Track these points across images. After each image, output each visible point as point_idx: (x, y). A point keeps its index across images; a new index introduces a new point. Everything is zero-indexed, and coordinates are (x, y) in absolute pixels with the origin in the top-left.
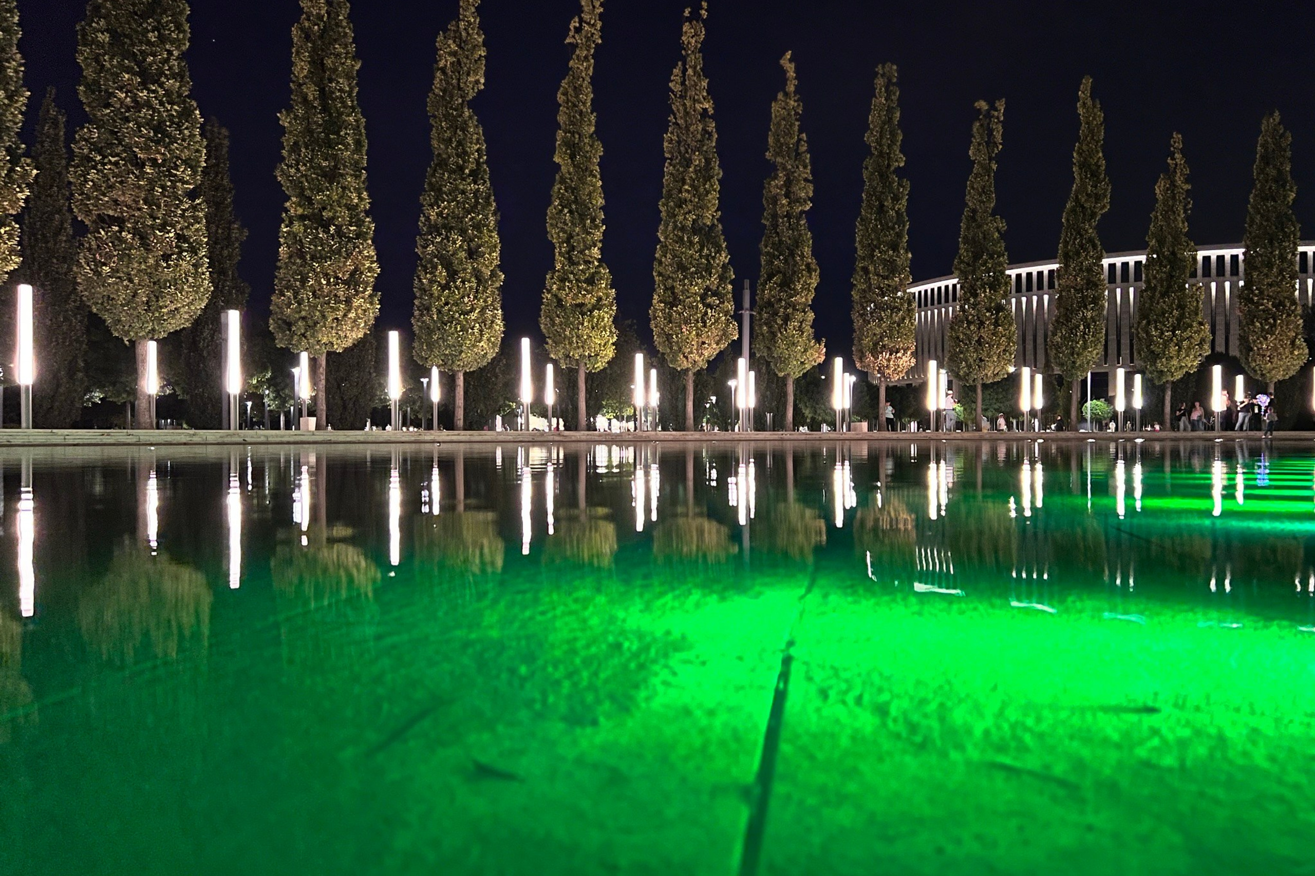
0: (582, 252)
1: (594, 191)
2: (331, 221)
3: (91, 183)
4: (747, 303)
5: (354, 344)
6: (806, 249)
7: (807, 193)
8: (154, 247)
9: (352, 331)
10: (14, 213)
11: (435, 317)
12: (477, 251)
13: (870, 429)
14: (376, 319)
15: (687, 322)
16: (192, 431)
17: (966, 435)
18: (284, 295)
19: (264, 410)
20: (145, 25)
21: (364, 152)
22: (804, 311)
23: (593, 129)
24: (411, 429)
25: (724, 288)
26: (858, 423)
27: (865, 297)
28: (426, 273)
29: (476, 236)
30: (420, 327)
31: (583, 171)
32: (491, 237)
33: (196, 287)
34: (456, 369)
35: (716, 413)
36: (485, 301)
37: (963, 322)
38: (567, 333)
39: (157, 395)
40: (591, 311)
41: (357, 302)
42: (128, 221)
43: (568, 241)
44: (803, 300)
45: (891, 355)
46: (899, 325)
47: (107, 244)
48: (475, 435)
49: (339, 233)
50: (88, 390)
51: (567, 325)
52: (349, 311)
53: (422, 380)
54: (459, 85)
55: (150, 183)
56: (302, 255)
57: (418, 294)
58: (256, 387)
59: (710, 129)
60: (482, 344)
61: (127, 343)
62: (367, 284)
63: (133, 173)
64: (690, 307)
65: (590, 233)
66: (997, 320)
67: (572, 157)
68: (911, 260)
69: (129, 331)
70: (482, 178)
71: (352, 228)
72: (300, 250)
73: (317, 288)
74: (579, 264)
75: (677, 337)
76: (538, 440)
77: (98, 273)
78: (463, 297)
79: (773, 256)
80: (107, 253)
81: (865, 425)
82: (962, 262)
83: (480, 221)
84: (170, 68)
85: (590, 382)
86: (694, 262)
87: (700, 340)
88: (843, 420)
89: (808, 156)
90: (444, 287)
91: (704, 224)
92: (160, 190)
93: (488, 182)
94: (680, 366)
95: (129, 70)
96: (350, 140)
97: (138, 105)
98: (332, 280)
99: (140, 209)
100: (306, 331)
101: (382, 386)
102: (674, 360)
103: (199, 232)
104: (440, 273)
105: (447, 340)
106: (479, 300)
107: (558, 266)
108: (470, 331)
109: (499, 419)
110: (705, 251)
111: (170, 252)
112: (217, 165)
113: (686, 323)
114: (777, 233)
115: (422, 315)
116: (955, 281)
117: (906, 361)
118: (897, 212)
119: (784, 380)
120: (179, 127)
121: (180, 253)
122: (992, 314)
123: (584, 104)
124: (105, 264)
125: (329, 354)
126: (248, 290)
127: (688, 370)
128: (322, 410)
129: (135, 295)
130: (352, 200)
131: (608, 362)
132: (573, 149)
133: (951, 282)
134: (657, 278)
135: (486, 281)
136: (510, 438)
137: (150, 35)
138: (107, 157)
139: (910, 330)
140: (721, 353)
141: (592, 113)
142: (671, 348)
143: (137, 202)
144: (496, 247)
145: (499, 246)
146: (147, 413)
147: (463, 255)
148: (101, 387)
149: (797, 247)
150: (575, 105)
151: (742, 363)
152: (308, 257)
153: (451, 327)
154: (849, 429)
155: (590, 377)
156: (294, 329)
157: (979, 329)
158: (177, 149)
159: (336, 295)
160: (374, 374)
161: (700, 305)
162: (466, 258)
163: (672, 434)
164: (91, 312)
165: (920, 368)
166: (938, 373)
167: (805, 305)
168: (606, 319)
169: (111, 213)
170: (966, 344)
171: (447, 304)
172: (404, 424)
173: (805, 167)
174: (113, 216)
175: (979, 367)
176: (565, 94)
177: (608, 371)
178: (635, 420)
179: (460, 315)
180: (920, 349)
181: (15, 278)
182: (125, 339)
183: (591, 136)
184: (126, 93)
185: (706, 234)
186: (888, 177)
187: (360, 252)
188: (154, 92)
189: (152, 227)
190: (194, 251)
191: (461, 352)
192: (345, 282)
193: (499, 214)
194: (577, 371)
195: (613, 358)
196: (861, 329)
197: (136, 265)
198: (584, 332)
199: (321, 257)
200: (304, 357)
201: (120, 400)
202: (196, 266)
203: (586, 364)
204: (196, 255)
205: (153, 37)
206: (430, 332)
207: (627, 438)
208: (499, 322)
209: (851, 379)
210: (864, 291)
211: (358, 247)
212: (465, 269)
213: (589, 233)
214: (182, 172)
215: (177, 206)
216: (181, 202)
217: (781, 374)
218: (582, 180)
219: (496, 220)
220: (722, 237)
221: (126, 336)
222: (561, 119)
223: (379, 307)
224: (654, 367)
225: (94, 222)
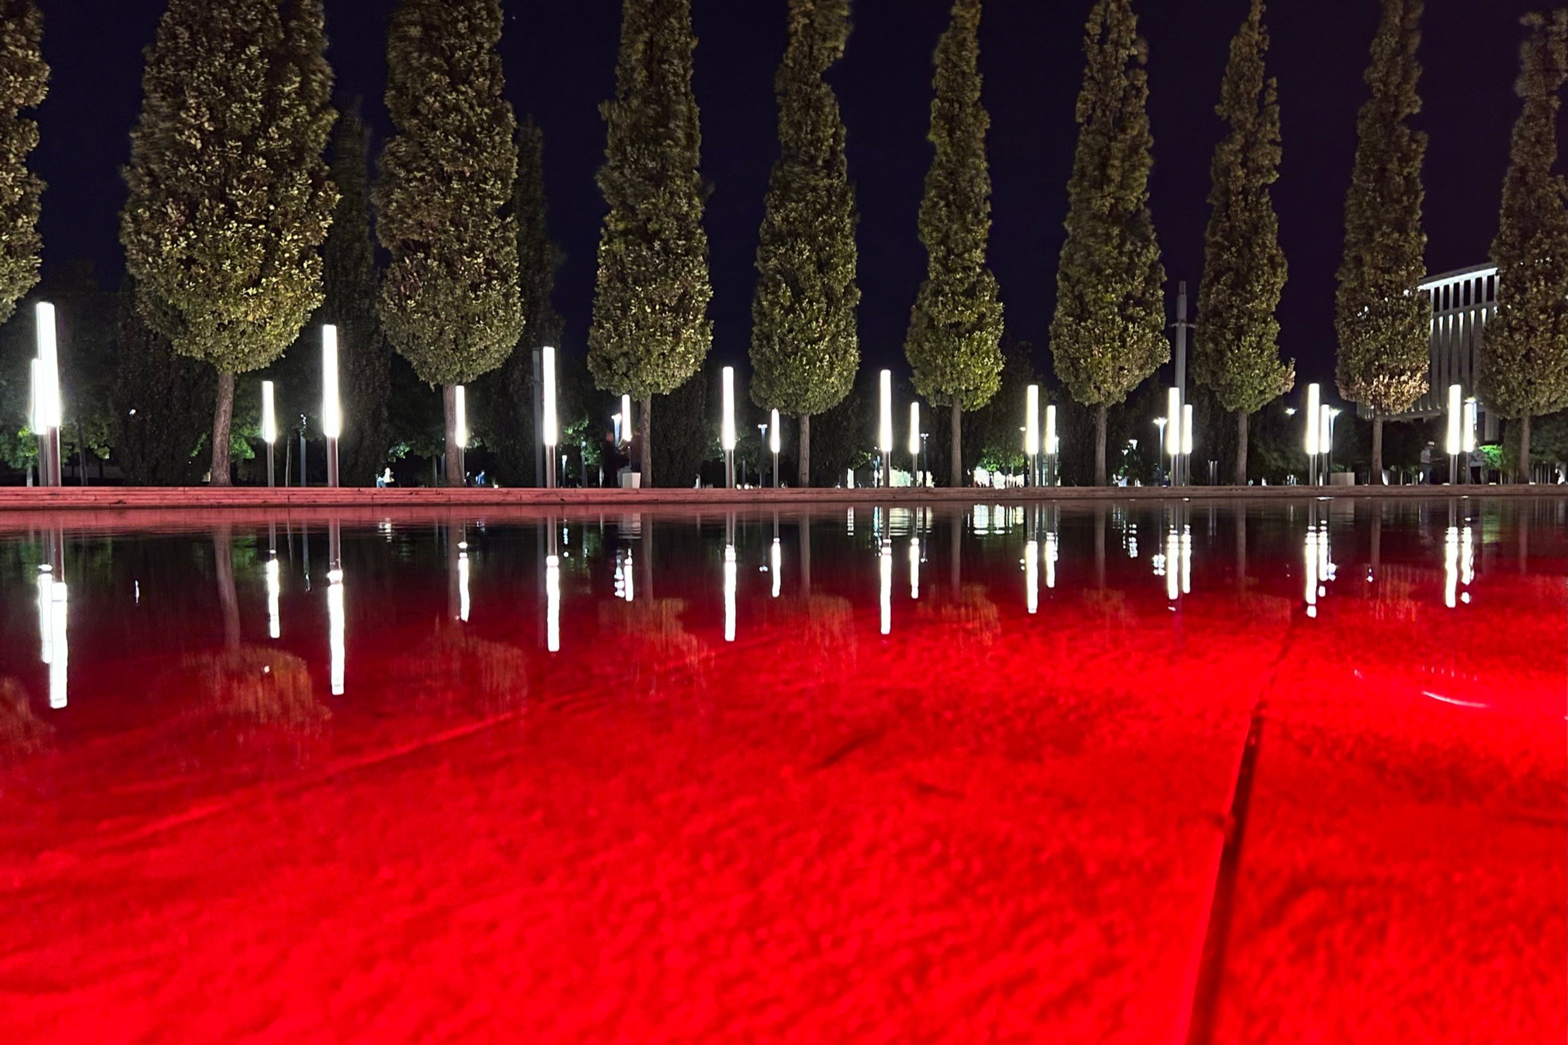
0: (959, 256)
1: (977, 175)
2: (656, 234)
3: (395, 204)
4: (1182, 313)
5: (682, 384)
6: (1270, 236)
7: (1272, 160)
8: (461, 275)
9: (680, 368)
10: (317, 244)
11: (777, 348)
12: (828, 263)
13: (1358, 482)
14: (708, 353)
15: (1099, 341)
16: (505, 490)
17: (1503, 488)
18: (603, 328)
19: (581, 466)
20: (455, 14)
21: (697, 149)
22: (1265, 321)
23: (977, 94)
24: (747, 487)
25: (1152, 295)
26: (1341, 474)
27: (1354, 299)
28: (767, 294)
29: (827, 244)
30: (759, 361)
31: (962, 150)
32: (845, 244)
33: (507, 321)
34: (800, 411)
35: (1137, 462)
36: (837, 326)
37: (1502, 330)
38: (939, 361)
39: (465, 449)
40: (971, 332)
41: (686, 333)
42: (434, 246)
43: (943, 241)
44: (1264, 306)
45: (1391, 378)
46: (1404, 337)
47: (412, 275)
48: (823, 493)
49: (666, 250)
50: (393, 443)
51: (939, 351)
52: (677, 344)
53: (760, 426)
54: (811, 53)
55: (458, 201)
56: (623, 280)
57: (757, 320)
58: (572, 438)
59: (1139, 83)
60: (833, 379)
61: (433, 388)
62: (697, 310)
63: (439, 190)
64: (1105, 321)
65: (972, 231)
66: (1556, 324)
67: (951, 133)
68: (1426, 246)
69: (435, 374)
70: (838, 171)
71: (680, 243)
72: (621, 271)
73: (640, 317)
74: (955, 271)
75: (1086, 361)
76: (899, 498)
77: (402, 308)
78: (810, 322)
79: (1222, 248)
80: (412, 284)
81: (1351, 476)
82: (1503, 243)
83: (834, 224)
84: (481, 64)
85: (966, 424)
86: (1111, 262)
87: (1118, 365)
88: (1319, 470)
89: (1278, 108)
90: (790, 310)
91: (1126, 210)
92: (468, 209)
93: (845, 175)
94: (1089, 399)
95: (438, 69)
96: (680, 134)
97: (447, 110)
98: (657, 307)
99: (446, 232)
100: (629, 369)
101: (715, 432)
102: (1081, 392)
103: (510, 258)
104: (784, 293)
105: (791, 376)
106: (829, 325)
107: (932, 276)
108: (818, 364)
109: (851, 473)
110: (1128, 247)
111: (478, 281)
112: (529, 174)
113: (1098, 343)
114: (1229, 217)
115: (761, 346)
116: (1492, 271)
117: (1414, 386)
118: (1405, 178)
119: (1234, 417)
120: (490, 132)
121: (489, 282)
122: (1549, 317)
123: (968, 63)
124: (410, 298)
125: (655, 397)
126: (563, 323)
127: (1099, 404)
128: (646, 464)
129: (442, 332)
130: (681, 207)
131: (992, 398)
132: (952, 122)
133: (1484, 274)
134: (1060, 284)
135: (839, 300)
136: (866, 497)
137: (460, 25)
138: (412, 172)
139: (1421, 343)
140: (1145, 382)
141: (977, 75)
142: (1077, 377)
143: (443, 224)
144: (851, 256)
145: (856, 255)
146: (456, 468)
147: (811, 268)
148: (406, 439)
149: (1257, 233)
150: (955, 66)
151: (1174, 395)
152: (630, 280)
153: (795, 359)
154: (1327, 482)
155: (967, 417)
156: (615, 367)
157: (1528, 338)
158: (486, 158)
159: (662, 326)
160: (706, 421)
161: (1118, 319)
162: (814, 272)
163: (1076, 490)
164: (395, 354)
165: (1438, 396)
166: (1463, 404)
167: (1267, 312)
168: (990, 342)
169: (416, 237)
170: (1507, 360)
171: (791, 331)
172: (739, 481)
173: (1273, 124)
174: (419, 241)
175: (1527, 392)
176: (945, 51)
177: (991, 409)
178: (1026, 473)
179: (807, 344)
180: (1435, 370)
181: (317, 319)
182: (432, 384)
183: (975, 104)
184: (435, 97)
185: (1130, 222)
186: (1394, 129)
187: (690, 272)
188: (463, 93)
189: (460, 252)
190: (504, 278)
191: (807, 390)
192: (671, 310)
193: (858, 215)
194: (950, 410)
195: (998, 393)
196: (1348, 342)
197: (442, 297)
198: (961, 360)
199: (645, 280)
200: (626, 400)
201: (426, 455)
202: (507, 296)
203: (962, 401)
204: (507, 283)
205: (462, 27)
206: (770, 366)
207: (1015, 495)
208: (854, 352)
209: (1331, 413)
210: (1354, 290)
211: (688, 265)
212: (813, 287)
213: (969, 231)
214: (493, 186)
215: (486, 227)
216: (490, 221)
217: (1231, 409)
218: (962, 163)
219: (852, 224)
220: (1151, 227)
221: (433, 381)
222: (938, 83)
223: (711, 338)
224: (1053, 403)
225: (399, 249)
